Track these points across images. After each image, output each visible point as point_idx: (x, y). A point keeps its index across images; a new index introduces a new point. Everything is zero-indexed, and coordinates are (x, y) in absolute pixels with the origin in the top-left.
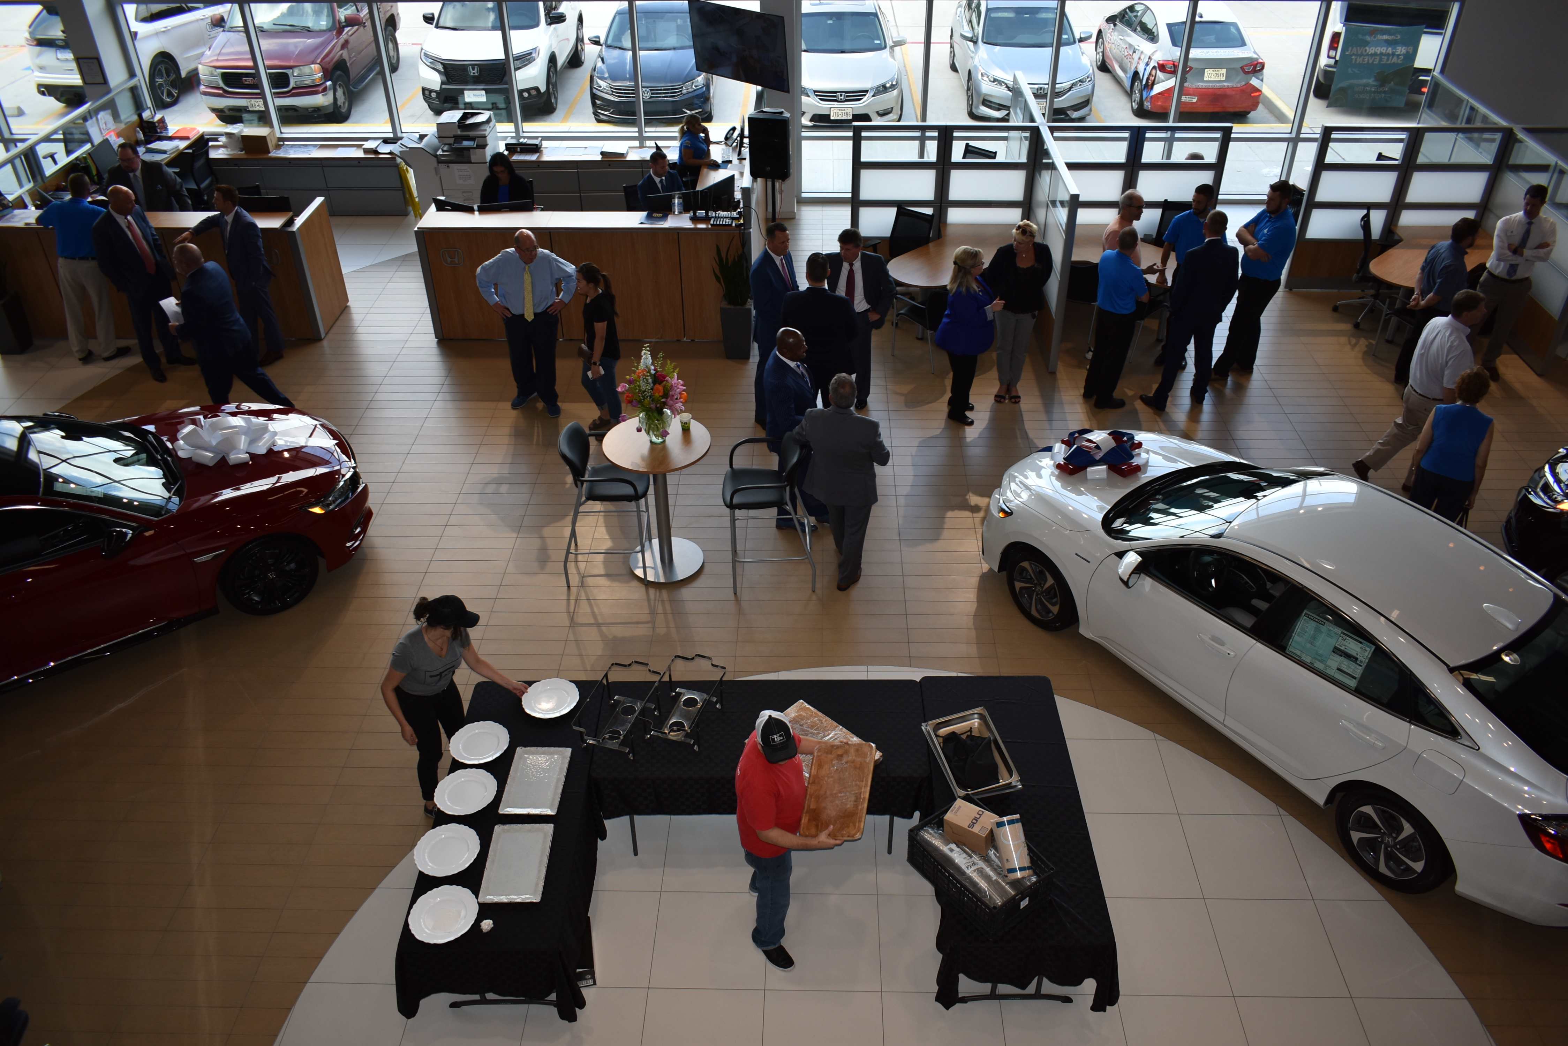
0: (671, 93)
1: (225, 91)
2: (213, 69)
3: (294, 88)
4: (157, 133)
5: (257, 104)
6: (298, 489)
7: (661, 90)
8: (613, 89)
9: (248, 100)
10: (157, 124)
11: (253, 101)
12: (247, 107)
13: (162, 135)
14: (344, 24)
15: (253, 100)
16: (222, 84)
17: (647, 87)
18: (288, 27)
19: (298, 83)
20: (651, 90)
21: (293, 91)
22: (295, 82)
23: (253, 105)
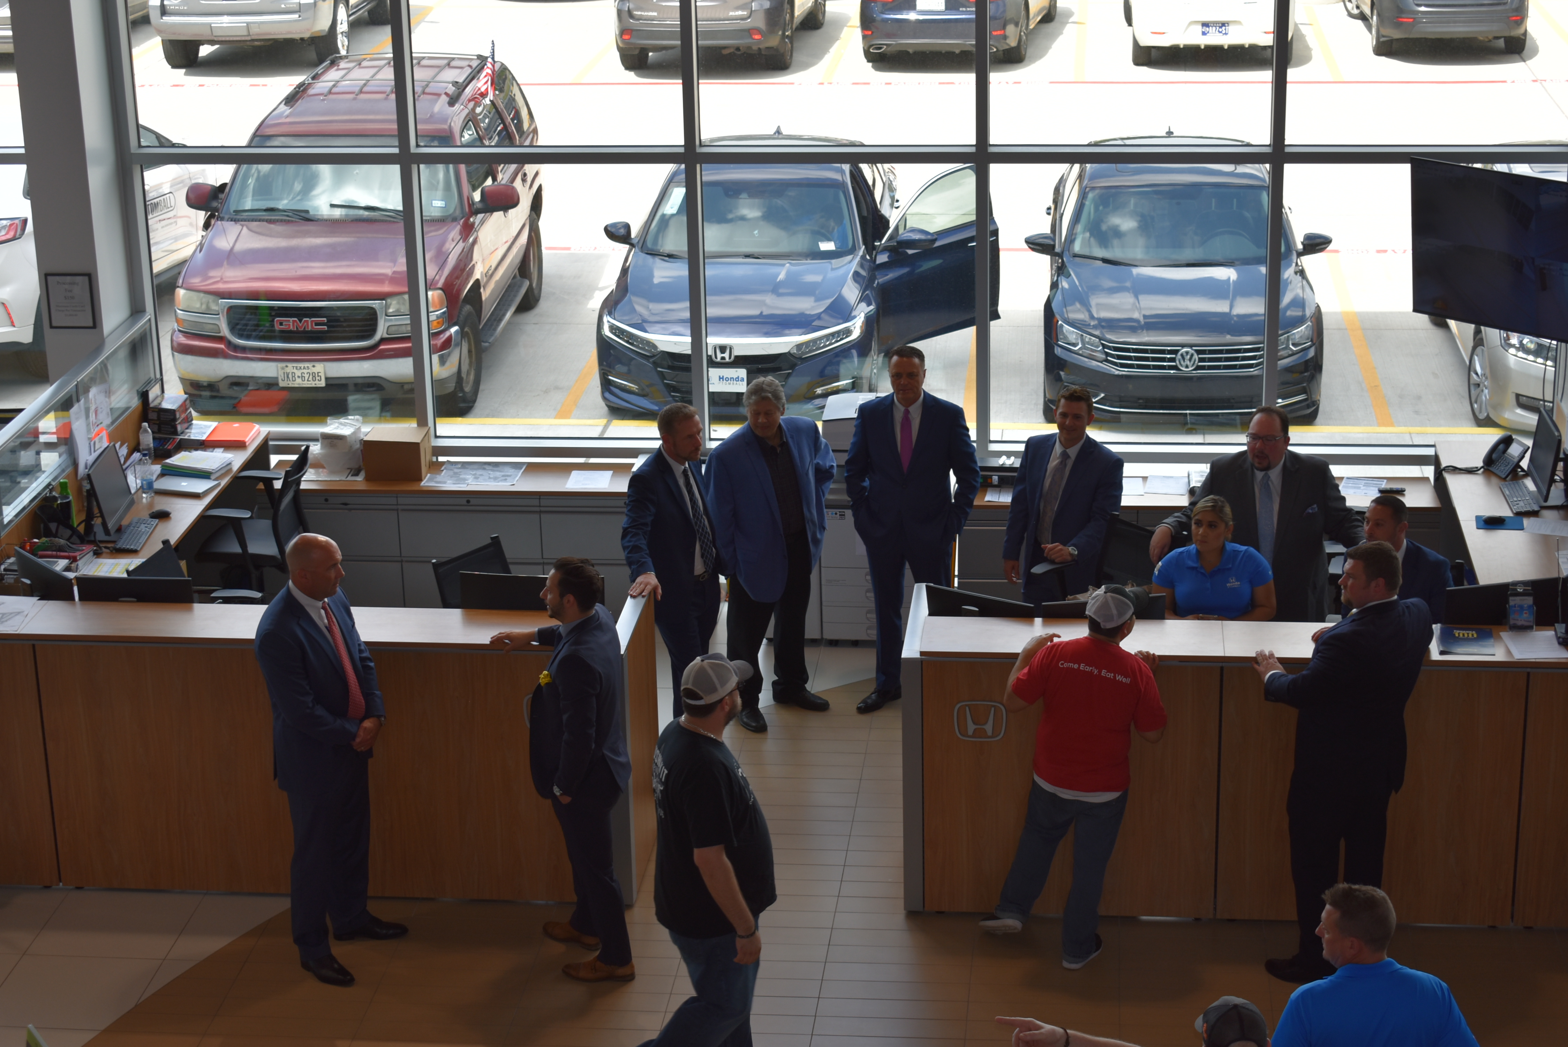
0: (1236, 359)
1: (229, 344)
2: (211, 298)
3: (383, 341)
4: (175, 432)
5: (298, 373)
7: (1221, 352)
8: (1109, 348)
9: (283, 364)
10: (177, 415)
11: (291, 367)
12: (277, 378)
13: (188, 437)
14: (479, 206)
15: (290, 365)
16: (225, 331)
17: (1191, 346)
18: (361, 212)
19: (393, 329)
20: (1199, 352)
21: (382, 347)
22: (388, 327)
23: (290, 376)
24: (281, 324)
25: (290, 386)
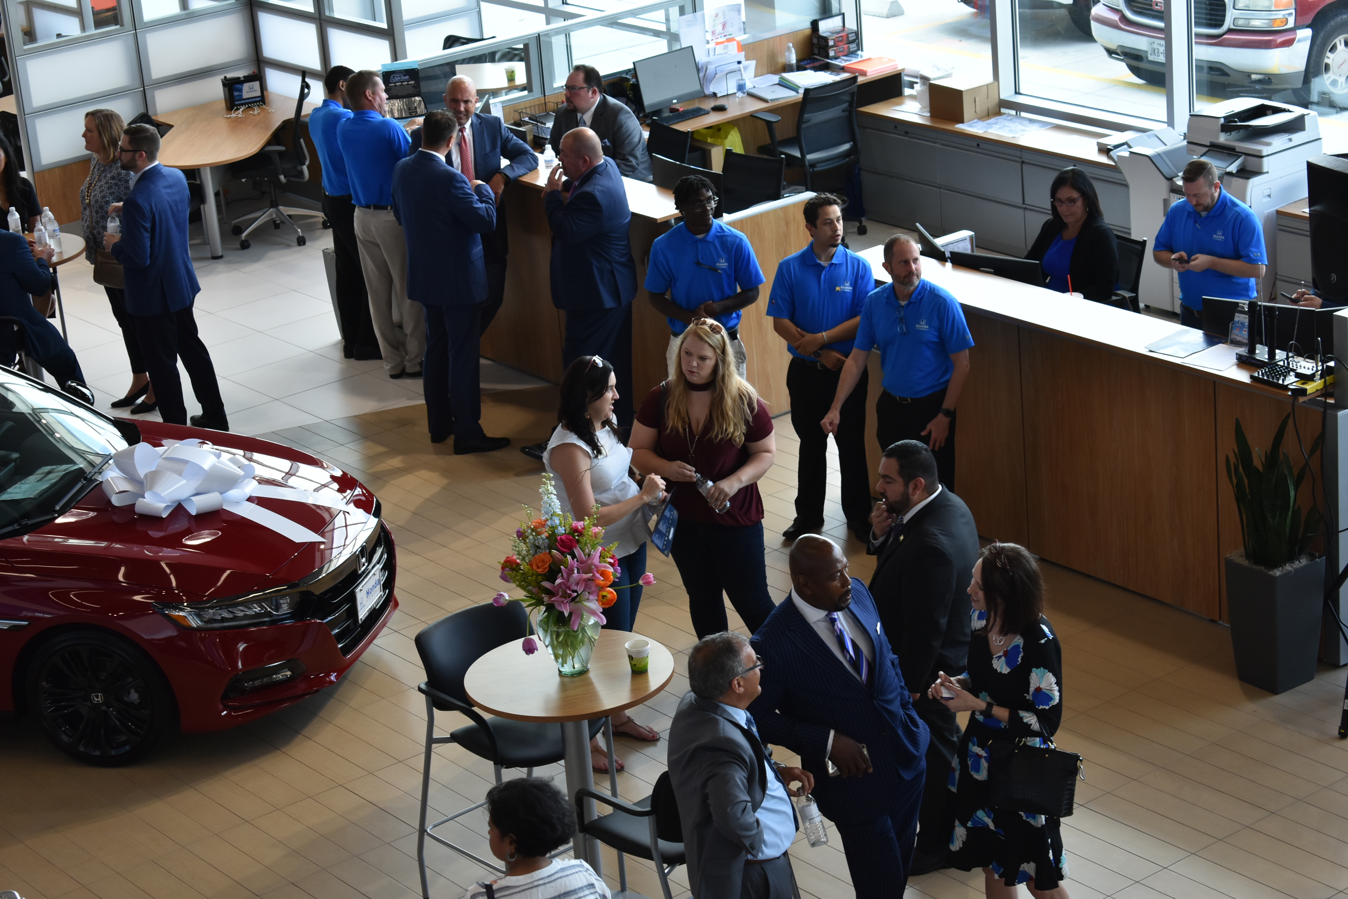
1: (1124, 19)
3: (1230, 31)
4: (827, 56)
5: (1160, 50)
6: (172, 577)
9: (1150, 40)
10: (831, 43)
11: (1156, 44)
12: (1147, 52)
13: (834, 62)
15: (1156, 41)
16: (1123, 7)
19: (1241, 22)
21: (1225, 36)
22: (1235, 19)
23: (1156, 52)
24: (1157, 5)
25: (1156, 60)
